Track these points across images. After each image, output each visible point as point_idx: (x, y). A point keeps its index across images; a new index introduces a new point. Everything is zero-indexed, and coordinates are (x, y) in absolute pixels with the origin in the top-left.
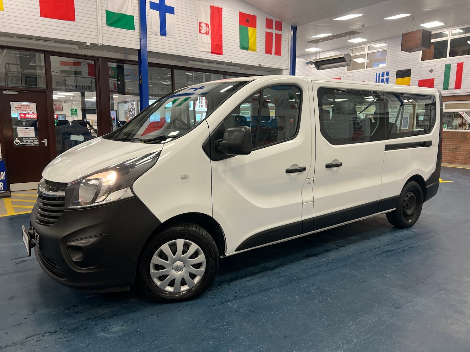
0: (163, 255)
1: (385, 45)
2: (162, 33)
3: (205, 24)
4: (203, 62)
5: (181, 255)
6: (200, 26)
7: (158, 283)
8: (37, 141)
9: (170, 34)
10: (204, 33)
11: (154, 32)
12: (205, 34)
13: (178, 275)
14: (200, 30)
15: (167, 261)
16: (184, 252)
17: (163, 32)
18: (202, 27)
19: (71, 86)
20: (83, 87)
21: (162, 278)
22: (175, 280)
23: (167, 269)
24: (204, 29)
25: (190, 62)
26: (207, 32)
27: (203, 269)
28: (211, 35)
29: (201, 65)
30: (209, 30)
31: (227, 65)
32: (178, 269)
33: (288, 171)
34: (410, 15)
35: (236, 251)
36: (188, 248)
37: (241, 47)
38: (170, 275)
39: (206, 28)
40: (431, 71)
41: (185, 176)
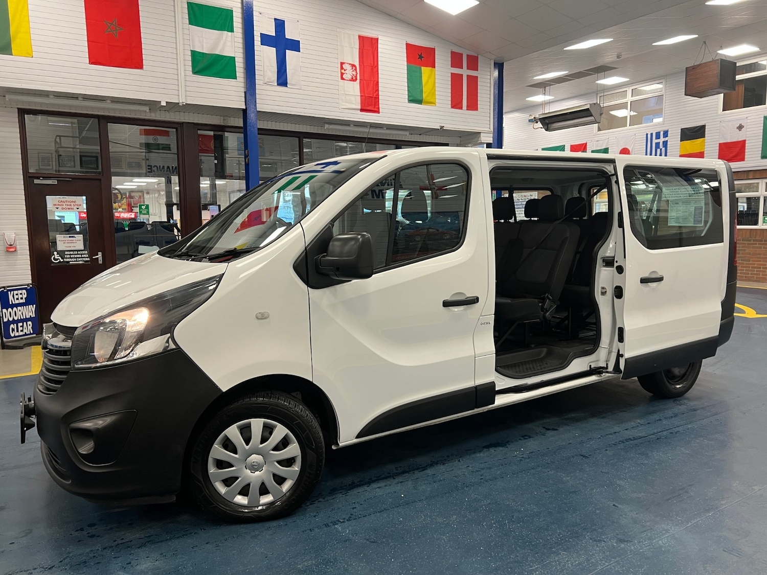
0: (228, 445)
1: (660, 86)
2: (280, 82)
3: (350, 64)
4: (349, 125)
5: (259, 445)
6: (342, 68)
7: (222, 489)
8: (87, 256)
9: (293, 83)
10: (348, 79)
11: (268, 81)
12: (350, 80)
13: (255, 477)
14: (342, 74)
15: (236, 453)
16: (264, 440)
17: (282, 80)
18: (345, 70)
19: (155, 168)
20: (174, 168)
21: (228, 482)
22: (249, 485)
23: (236, 467)
24: (349, 73)
25: (327, 126)
26: (354, 78)
27: (296, 468)
28: (360, 82)
29: (347, 131)
30: (357, 75)
31: (387, 129)
32: (254, 468)
33: (446, 304)
34: (697, 36)
35: (358, 437)
36: (271, 433)
37: (410, 99)
38: (241, 477)
39: (352, 70)
40: (740, 127)
41: (262, 314)
